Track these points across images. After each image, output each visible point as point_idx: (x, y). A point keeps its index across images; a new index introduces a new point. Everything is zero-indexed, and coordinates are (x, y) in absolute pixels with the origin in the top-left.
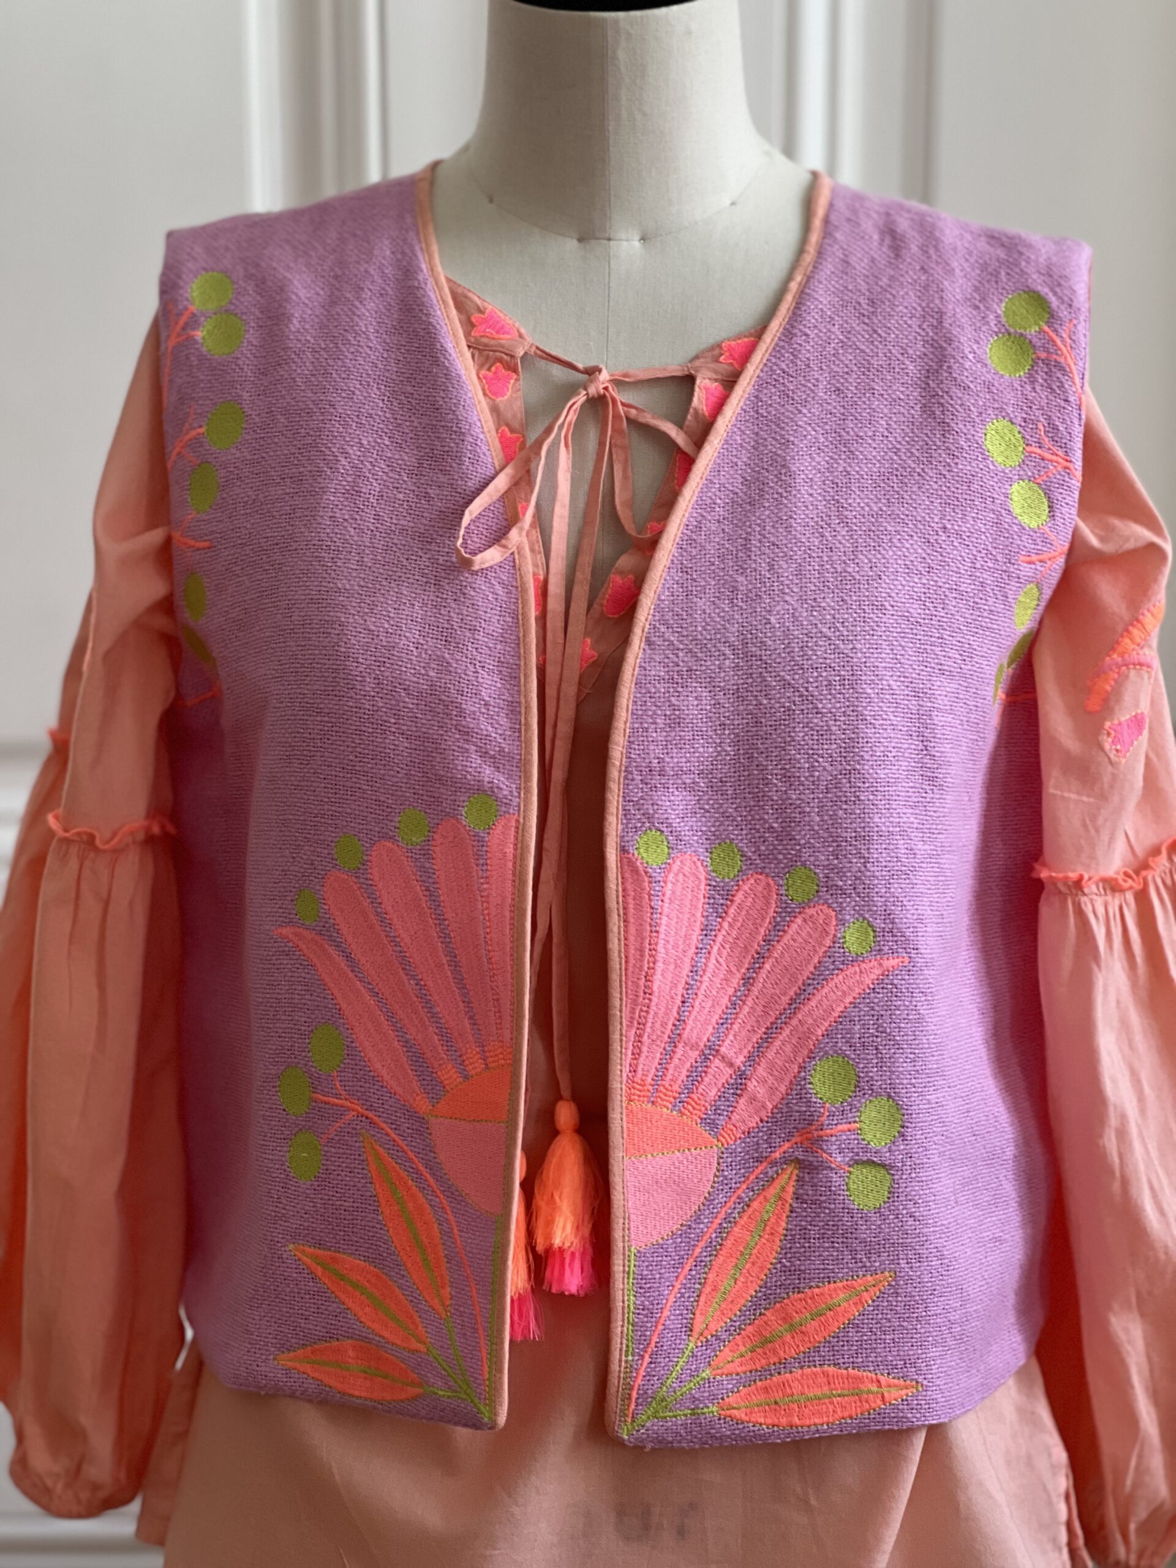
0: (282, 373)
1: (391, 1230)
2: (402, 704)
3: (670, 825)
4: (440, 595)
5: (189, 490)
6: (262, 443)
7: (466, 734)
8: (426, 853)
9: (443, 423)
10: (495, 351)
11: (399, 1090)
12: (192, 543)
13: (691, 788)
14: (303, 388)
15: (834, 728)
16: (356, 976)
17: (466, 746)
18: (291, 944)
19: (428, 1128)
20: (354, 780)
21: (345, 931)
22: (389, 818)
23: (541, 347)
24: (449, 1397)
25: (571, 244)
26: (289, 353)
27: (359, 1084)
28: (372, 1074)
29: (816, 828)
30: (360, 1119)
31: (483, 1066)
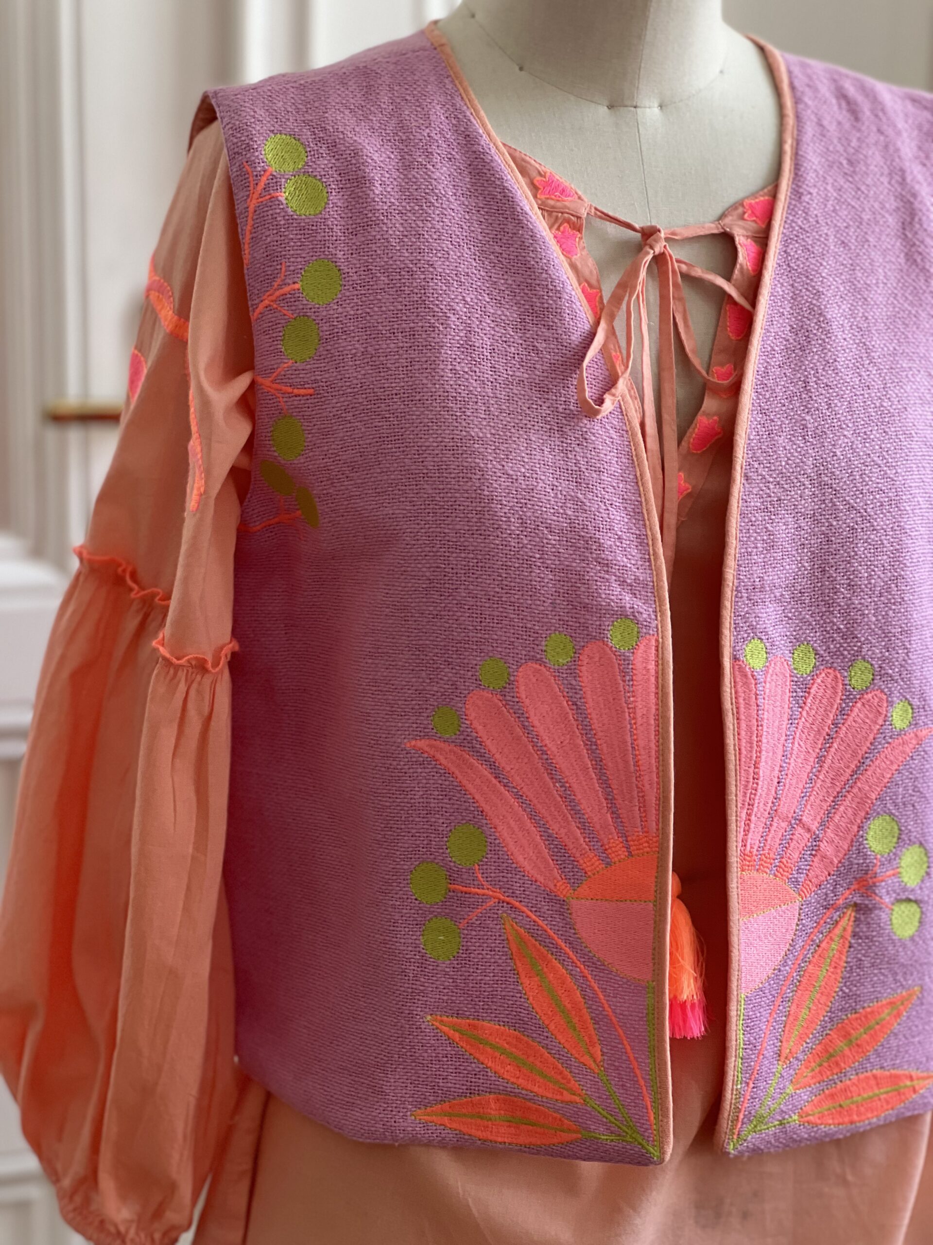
0: (374, 233)
1: (531, 998)
2: (545, 541)
3: (767, 634)
4: (565, 440)
5: (282, 340)
6: (364, 299)
7: (606, 565)
8: (573, 670)
9: (538, 282)
10: (562, 213)
11: (541, 878)
12: (290, 390)
13: (779, 600)
14: (398, 248)
15: (885, 542)
16: (500, 782)
17: (607, 576)
18: (426, 755)
19: (568, 909)
20: (501, 610)
21: (488, 743)
22: (536, 642)
23: (599, 208)
24: (612, 1141)
25: (603, 110)
26: (377, 215)
27: (501, 874)
28: (514, 865)
29: (873, 627)
30: (501, 904)
31: (627, 854)
